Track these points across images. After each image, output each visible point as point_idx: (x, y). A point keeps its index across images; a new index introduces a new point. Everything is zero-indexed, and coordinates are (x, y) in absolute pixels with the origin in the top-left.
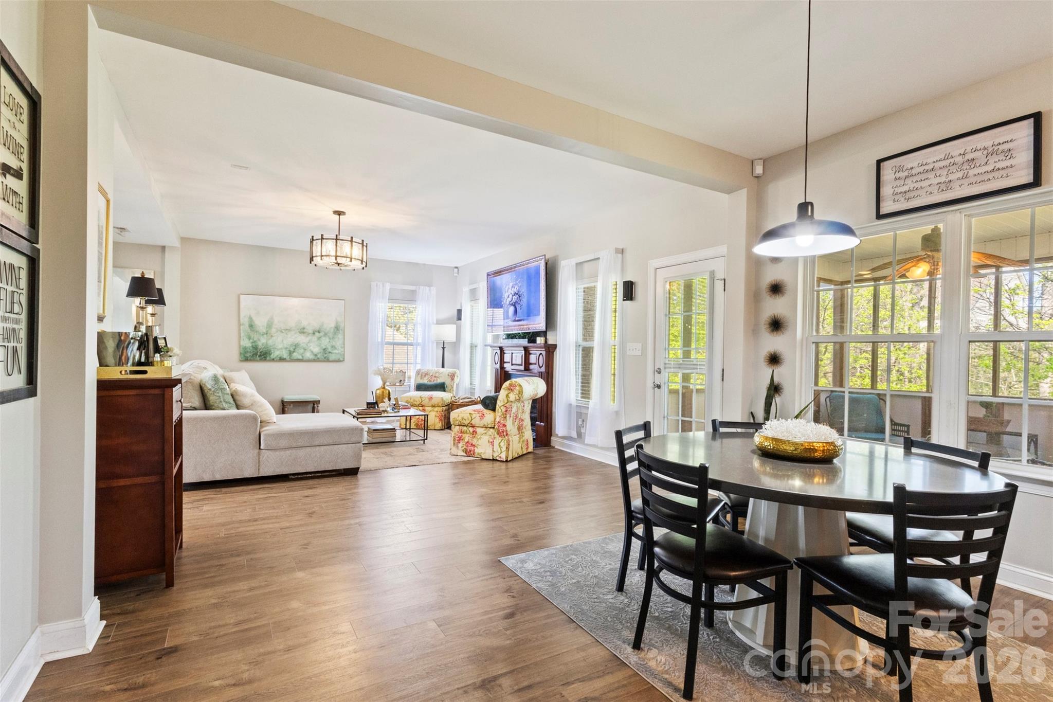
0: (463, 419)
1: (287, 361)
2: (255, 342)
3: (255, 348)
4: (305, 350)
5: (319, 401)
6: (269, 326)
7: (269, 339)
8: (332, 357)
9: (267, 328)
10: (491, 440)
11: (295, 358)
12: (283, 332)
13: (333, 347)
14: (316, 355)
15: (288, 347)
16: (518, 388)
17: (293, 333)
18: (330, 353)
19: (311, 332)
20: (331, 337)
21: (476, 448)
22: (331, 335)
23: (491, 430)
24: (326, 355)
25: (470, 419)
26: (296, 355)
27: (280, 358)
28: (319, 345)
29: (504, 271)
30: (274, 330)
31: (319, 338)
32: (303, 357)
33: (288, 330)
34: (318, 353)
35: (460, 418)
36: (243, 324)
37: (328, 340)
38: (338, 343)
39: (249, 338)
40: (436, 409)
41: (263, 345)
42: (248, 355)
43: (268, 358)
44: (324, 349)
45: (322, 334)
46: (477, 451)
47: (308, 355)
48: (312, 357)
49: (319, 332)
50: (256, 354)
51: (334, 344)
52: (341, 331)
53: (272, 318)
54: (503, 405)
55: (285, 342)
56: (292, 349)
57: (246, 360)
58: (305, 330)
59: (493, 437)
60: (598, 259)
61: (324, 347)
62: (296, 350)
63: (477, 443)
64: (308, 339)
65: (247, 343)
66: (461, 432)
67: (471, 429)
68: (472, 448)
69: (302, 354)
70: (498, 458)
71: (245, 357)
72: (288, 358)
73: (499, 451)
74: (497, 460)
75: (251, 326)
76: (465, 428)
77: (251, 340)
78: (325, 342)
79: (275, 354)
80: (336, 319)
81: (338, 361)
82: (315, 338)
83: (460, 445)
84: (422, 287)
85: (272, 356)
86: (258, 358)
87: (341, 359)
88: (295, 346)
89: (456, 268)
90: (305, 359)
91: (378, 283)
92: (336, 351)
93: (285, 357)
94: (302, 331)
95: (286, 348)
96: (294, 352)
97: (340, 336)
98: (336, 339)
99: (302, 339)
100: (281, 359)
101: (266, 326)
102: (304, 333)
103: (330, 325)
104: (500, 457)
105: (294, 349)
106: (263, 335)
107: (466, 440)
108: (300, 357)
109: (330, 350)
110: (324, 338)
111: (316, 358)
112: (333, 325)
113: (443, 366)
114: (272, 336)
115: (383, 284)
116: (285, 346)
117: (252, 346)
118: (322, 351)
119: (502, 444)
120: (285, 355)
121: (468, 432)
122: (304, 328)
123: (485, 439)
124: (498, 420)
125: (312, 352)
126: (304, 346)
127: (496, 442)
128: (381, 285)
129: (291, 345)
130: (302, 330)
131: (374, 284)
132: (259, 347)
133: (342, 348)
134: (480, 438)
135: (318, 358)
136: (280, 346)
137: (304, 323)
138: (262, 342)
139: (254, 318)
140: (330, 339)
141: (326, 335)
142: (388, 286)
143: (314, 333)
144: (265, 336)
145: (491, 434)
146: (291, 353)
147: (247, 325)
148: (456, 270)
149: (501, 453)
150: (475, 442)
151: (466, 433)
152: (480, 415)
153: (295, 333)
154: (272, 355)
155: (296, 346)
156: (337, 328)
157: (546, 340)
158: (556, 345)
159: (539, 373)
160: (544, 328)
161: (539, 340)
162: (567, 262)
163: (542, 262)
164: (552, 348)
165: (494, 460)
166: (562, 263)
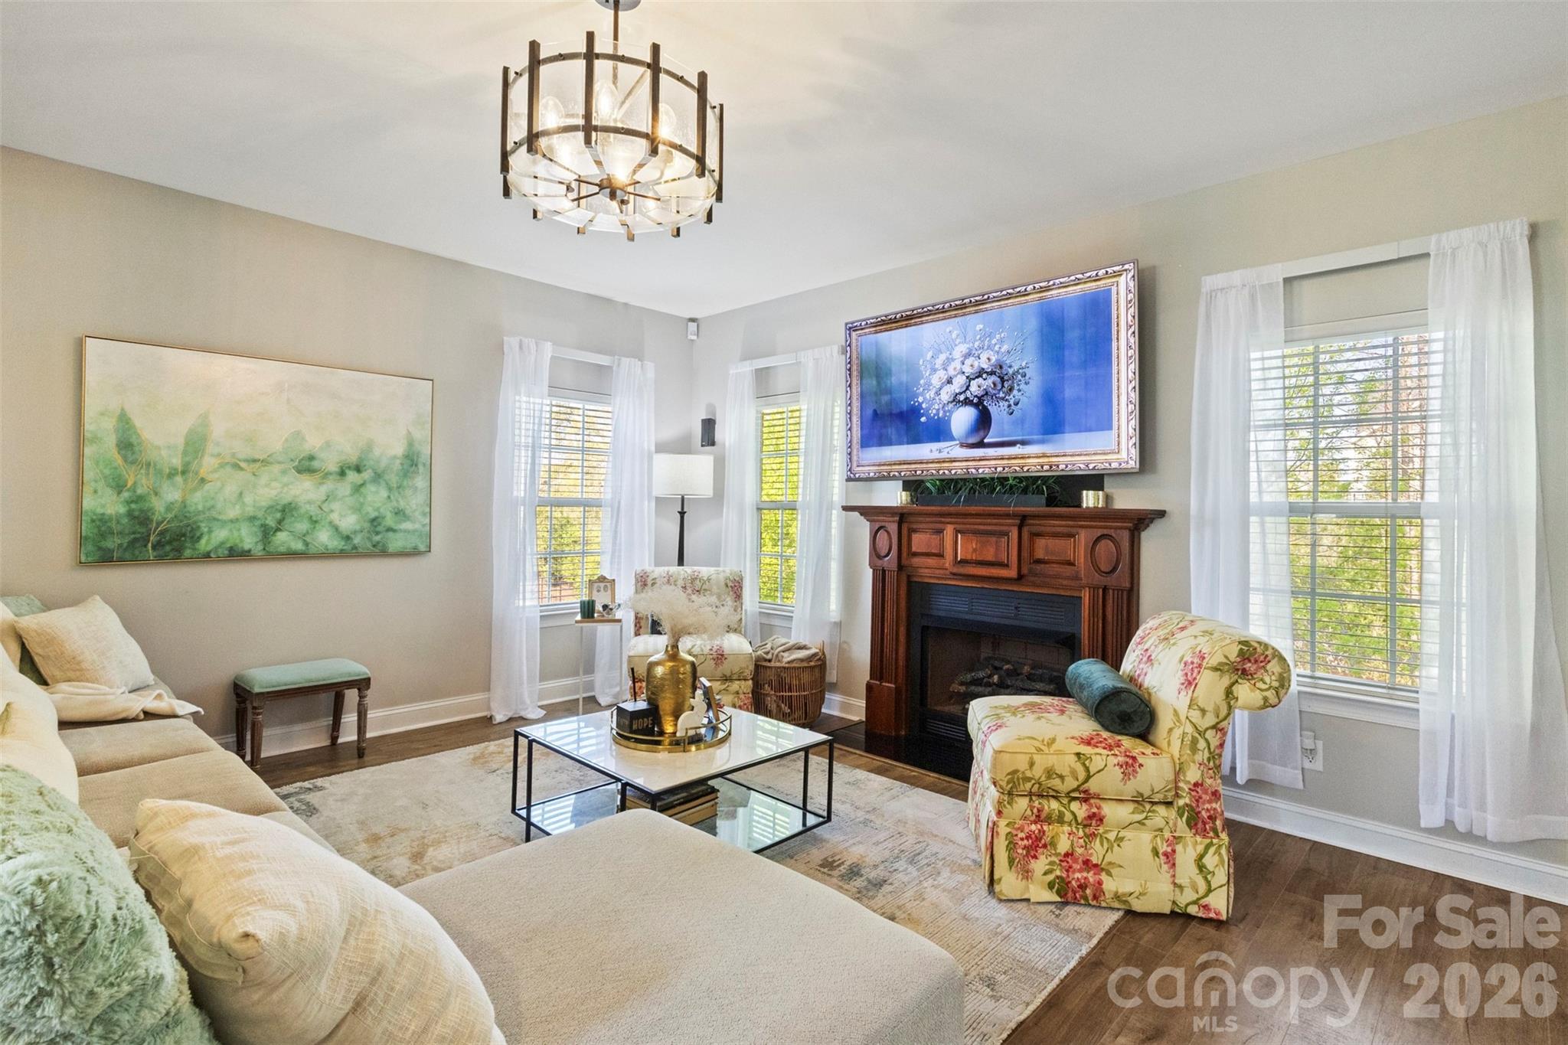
0: (1050, 773)
1: (261, 559)
2: (140, 499)
3: (140, 518)
4: (314, 522)
5: (369, 679)
6: (195, 444)
7: (195, 490)
8: (396, 543)
9: (185, 453)
10: (1163, 848)
11: (282, 549)
12: (241, 469)
13: (399, 513)
14: (348, 538)
15: (260, 514)
16: (1274, 667)
17: (276, 469)
18: (390, 530)
19: (333, 467)
20: (394, 483)
21: (1104, 876)
22: (394, 480)
23: (1162, 810)
24: (377, 538)
25: (1082, 776)
26: (283, 539)
27: (231, 549)
28: (358, 509)
29: (930, 313)
30: (208, 463)
31: (358, 488)
32: (307, 544)
33: (259, 462)
34: (355, 532)
35: (1038, 772)
36: (95, 439)
37: (384, 493)
38: (413, 502)
39: (119, 487)
40: (735, 686)
41: (168, 509)
42: (110, 543)
43: (188, 553)
44: (373, 520)
45: (367, 475)
46: (1110, 885)
47: (324, 538)
48: (335, 544)
49: (358, 469)
50: (146, 540)
51: (402, 504)
52: (421, 468)
53: (204, 420)
54: (1214, 727)
55: (248, 499)
56: (271, 522)
57: (106, 559)
58: (316, 464)
59: (1167, 834)
60: (1427, 255)
61: (373, 514)
62: (286, 524)
63: (1109, 858)
64: (324, 489)
65: (108, 504)
66: (1038, 819)
67: (1080, 810)
68: (1091, 876)
69: (303, 537)
70: (1193, 910)
71: (100, 549)
72: (258, 550)
73: (1202, 887)
74: (1190, 917)
75: (127, 445)
76: (1054, 805)
77: (126, 495)
78: (376, 498)
79: (216, 537)
80: (409, 433)
81: (414, 553)
82: (344, 489)
83: (1040, 865)
84: (625, 361)
85: (203, 545)
86: (151, 554)
87: (422, 548)
88: (283, 511)
89: (693, 320)
90: (312, 550)
91: (526, 341)
92: (407, 525)
93: (247, 547)
94: (306, 466)
95: (252, 519)
96: (278, 530)
97: (420, 482)
98: (408, 492)
99: (305, 491)
100: (236, 554)
101: (181, 448)
102: (311, 471)
103: (390, 447)
104: (1206, 907)
105: (280, 522)
106: (171, 475)
107: (1063, 846)
108: (299, 546)
109: (389, 521)
110: (371, 488)
111: (348, 547)
112: (399, 449)
113: (681, 561)
114: (203, 480)
115: (536, 343)
116: (250, 510)
117: (130, 514)
118: (367, 525)
119: (1210, 861)
120: (248, 539)
121: (1068, 817)
122: (311, 458)
123: (1139, 844)
124: (1193, 775)
125: (336, 528)
126: (313, 510)
127: (1186, 855)
128: (533, 346)
129: (270, 509)
130: (306, 463)
131: (511, 342)
132: (156, 517)
133: (424, 514)
134: (1119, 840)
135: (355, 548)
136: (233, 513)
137: (313, 442)
138: (167, 498)
139: (138, 422)
140: (390, 489)
141: (378, 477)
142: (548, 349)
143: (342, 473)
144: (179, 479)
145: (1160, 823)
146: (267, 533)
147: (111, 441)
148: (693, 326)
149: (1209, 891)
150: (1097, 852)
151: (1060, 820)
152: (1121, 759)
153: (284, 472)
154: (203, 541)
155: (286, 511)
156: (411, 461)
157: (1108, 498)
158: (1162, 514)
159: (1094, 588)
160: (1133, 464)
161: (1090, 499)
162: (1237, 277)
163: (1122, 280)
164: (1141, 521)
165: (1179, 917)
166: (1210, 282)
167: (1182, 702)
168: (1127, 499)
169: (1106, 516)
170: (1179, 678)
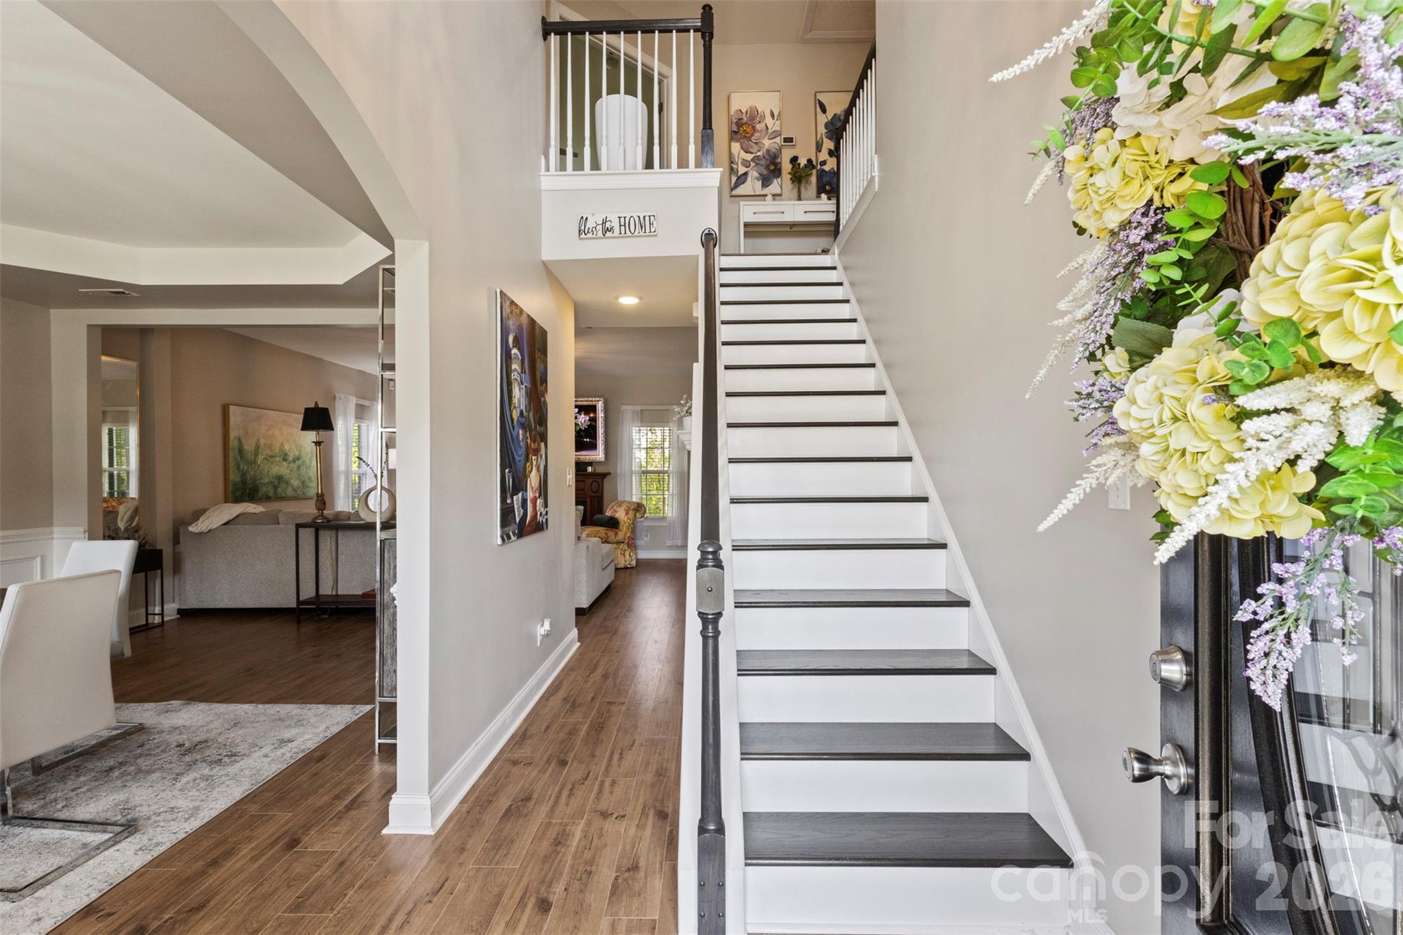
1: (274, 500)
2: (244, 474)
3: (244, 483)
6: (257, 451)
7: (257, 470)
8: (309, 492)
9: (255, 454)
11: (280, 496)
12: (268, 460)
13: (310, 479)
15: (273, 480)
17: (277, 460)
19: (292, 459)
20: (308, 465)
26: (279, 492)
27: (266, 496)
28: (298, 477)
30: (260, 458)
31: (298, 468)
32: (286, 494)
34: (298, 488)
36: (233, 449)
37: (305, 470)
39: (239, 469)
41: (251, 479)
42: (237, 494)
45: (301, 461)
49: (298, 459)
50: (246, 492)
51: (310, 474)
53: (259, 440)
55: (270, 474)
56: (276, 484)
57: (236, 500)
58: (287, 457)
61: (303, 479)
62: (280, 485)
64: (290, 468)
65: (237, 477)
69: (285, 490)
71: (235, 496)
72: (273, 496)
75: (240, 452)
77: (241, 473)
79: (263, 491)
82: (295, 468)
95: (271, 482)
98: (312, 469)
99: (285, 469)
100: (268, 498)
101: (253, 451)
102: (286, 460)
103: (306, 449)
105: (278, 484)
106: (251, 464)
108: (284, 494)
109: (307, 483)
110: (302, 467)
111: (296, 495)
112: (309, 449)
114: (259, 466)
116: (271, 479)
117: (242, 481)
122: (286, 455)
125: (293, 486)
126: (287, 478)
129: (276, 477)
130: (285, 457)
132: (248, 482)
135: (298, 495)
136: (267, 480)
137: (287, 447)
138: (250, 474)
139: (243, 441)
140: (307, 468)
141: (303, 462)
143: (294, 461)
144: (253, 465)
146: (275, 489)
147: (237, 450)
153: (279, 461)
154: (259, 493)
155: (280, 479)
156: (312, 454)
157: (595, 469)
158: (610, 474)
159: (591, 497)
160: (603, 459)
161: (590, 469)
162: (629, 407)
163: (600, 403)
164: (604, 475)
165: (626, 568)
166: (624, 407)
167: (626, 519)
168: (600, 470)
169: (593, 474)
170: (624, 514)
